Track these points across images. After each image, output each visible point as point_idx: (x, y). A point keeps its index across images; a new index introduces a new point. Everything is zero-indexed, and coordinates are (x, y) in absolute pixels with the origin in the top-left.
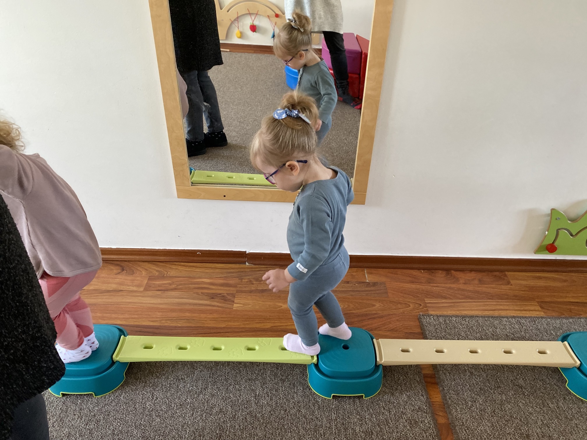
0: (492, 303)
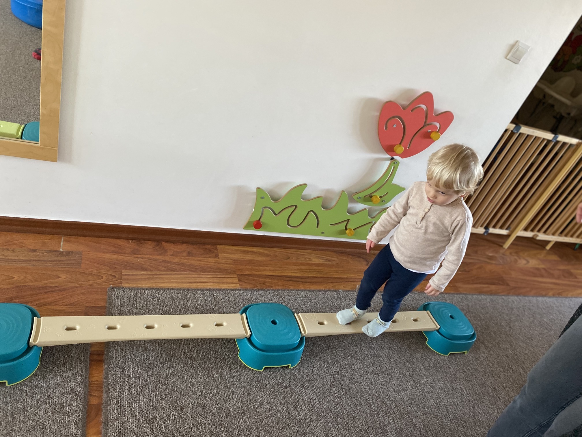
0: (193, 276)
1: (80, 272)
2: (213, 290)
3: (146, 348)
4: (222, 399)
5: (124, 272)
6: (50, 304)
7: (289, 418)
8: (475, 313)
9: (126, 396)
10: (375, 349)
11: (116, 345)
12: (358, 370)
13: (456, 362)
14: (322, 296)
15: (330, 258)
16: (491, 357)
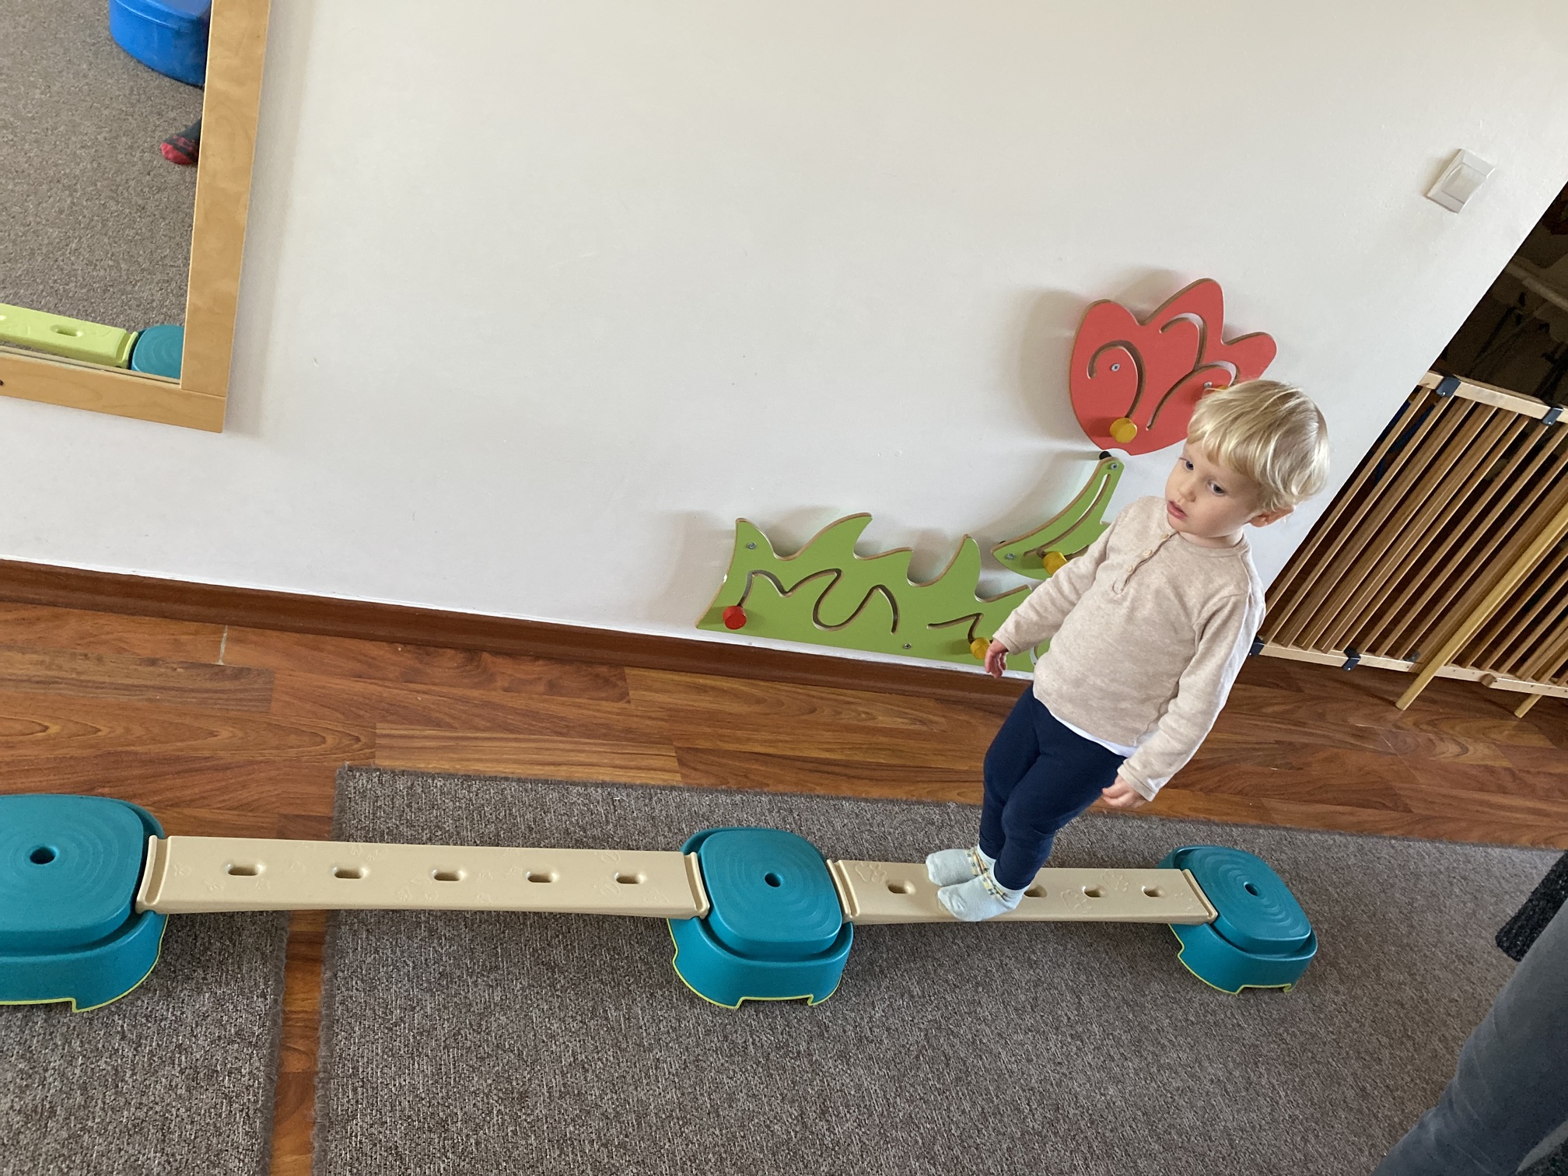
0: (561, 746)
1: (269, 724)
2: (613, 785)
3: (432, 932)
4: (629, 1078)
5: (382, 728)
6: (191, 803)
7: (804, 1139)
8: (1314, 881)
9: (377, 1054)
10: (1041, 967)
11: (355, 920)
12: (993, 1021)
13: (1259, 1011)
14: (900, 817)
15: (925, 715)
16: (1357, 1003)
